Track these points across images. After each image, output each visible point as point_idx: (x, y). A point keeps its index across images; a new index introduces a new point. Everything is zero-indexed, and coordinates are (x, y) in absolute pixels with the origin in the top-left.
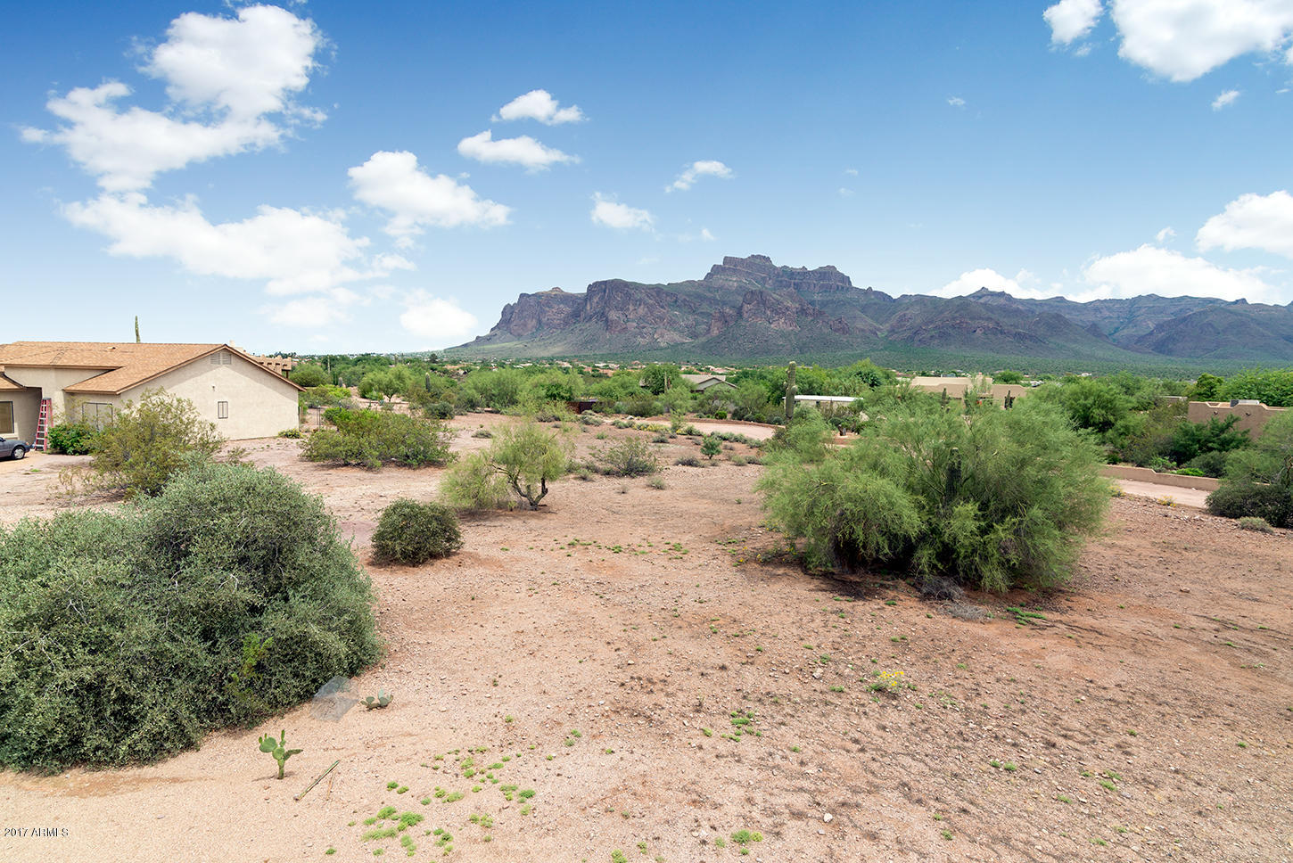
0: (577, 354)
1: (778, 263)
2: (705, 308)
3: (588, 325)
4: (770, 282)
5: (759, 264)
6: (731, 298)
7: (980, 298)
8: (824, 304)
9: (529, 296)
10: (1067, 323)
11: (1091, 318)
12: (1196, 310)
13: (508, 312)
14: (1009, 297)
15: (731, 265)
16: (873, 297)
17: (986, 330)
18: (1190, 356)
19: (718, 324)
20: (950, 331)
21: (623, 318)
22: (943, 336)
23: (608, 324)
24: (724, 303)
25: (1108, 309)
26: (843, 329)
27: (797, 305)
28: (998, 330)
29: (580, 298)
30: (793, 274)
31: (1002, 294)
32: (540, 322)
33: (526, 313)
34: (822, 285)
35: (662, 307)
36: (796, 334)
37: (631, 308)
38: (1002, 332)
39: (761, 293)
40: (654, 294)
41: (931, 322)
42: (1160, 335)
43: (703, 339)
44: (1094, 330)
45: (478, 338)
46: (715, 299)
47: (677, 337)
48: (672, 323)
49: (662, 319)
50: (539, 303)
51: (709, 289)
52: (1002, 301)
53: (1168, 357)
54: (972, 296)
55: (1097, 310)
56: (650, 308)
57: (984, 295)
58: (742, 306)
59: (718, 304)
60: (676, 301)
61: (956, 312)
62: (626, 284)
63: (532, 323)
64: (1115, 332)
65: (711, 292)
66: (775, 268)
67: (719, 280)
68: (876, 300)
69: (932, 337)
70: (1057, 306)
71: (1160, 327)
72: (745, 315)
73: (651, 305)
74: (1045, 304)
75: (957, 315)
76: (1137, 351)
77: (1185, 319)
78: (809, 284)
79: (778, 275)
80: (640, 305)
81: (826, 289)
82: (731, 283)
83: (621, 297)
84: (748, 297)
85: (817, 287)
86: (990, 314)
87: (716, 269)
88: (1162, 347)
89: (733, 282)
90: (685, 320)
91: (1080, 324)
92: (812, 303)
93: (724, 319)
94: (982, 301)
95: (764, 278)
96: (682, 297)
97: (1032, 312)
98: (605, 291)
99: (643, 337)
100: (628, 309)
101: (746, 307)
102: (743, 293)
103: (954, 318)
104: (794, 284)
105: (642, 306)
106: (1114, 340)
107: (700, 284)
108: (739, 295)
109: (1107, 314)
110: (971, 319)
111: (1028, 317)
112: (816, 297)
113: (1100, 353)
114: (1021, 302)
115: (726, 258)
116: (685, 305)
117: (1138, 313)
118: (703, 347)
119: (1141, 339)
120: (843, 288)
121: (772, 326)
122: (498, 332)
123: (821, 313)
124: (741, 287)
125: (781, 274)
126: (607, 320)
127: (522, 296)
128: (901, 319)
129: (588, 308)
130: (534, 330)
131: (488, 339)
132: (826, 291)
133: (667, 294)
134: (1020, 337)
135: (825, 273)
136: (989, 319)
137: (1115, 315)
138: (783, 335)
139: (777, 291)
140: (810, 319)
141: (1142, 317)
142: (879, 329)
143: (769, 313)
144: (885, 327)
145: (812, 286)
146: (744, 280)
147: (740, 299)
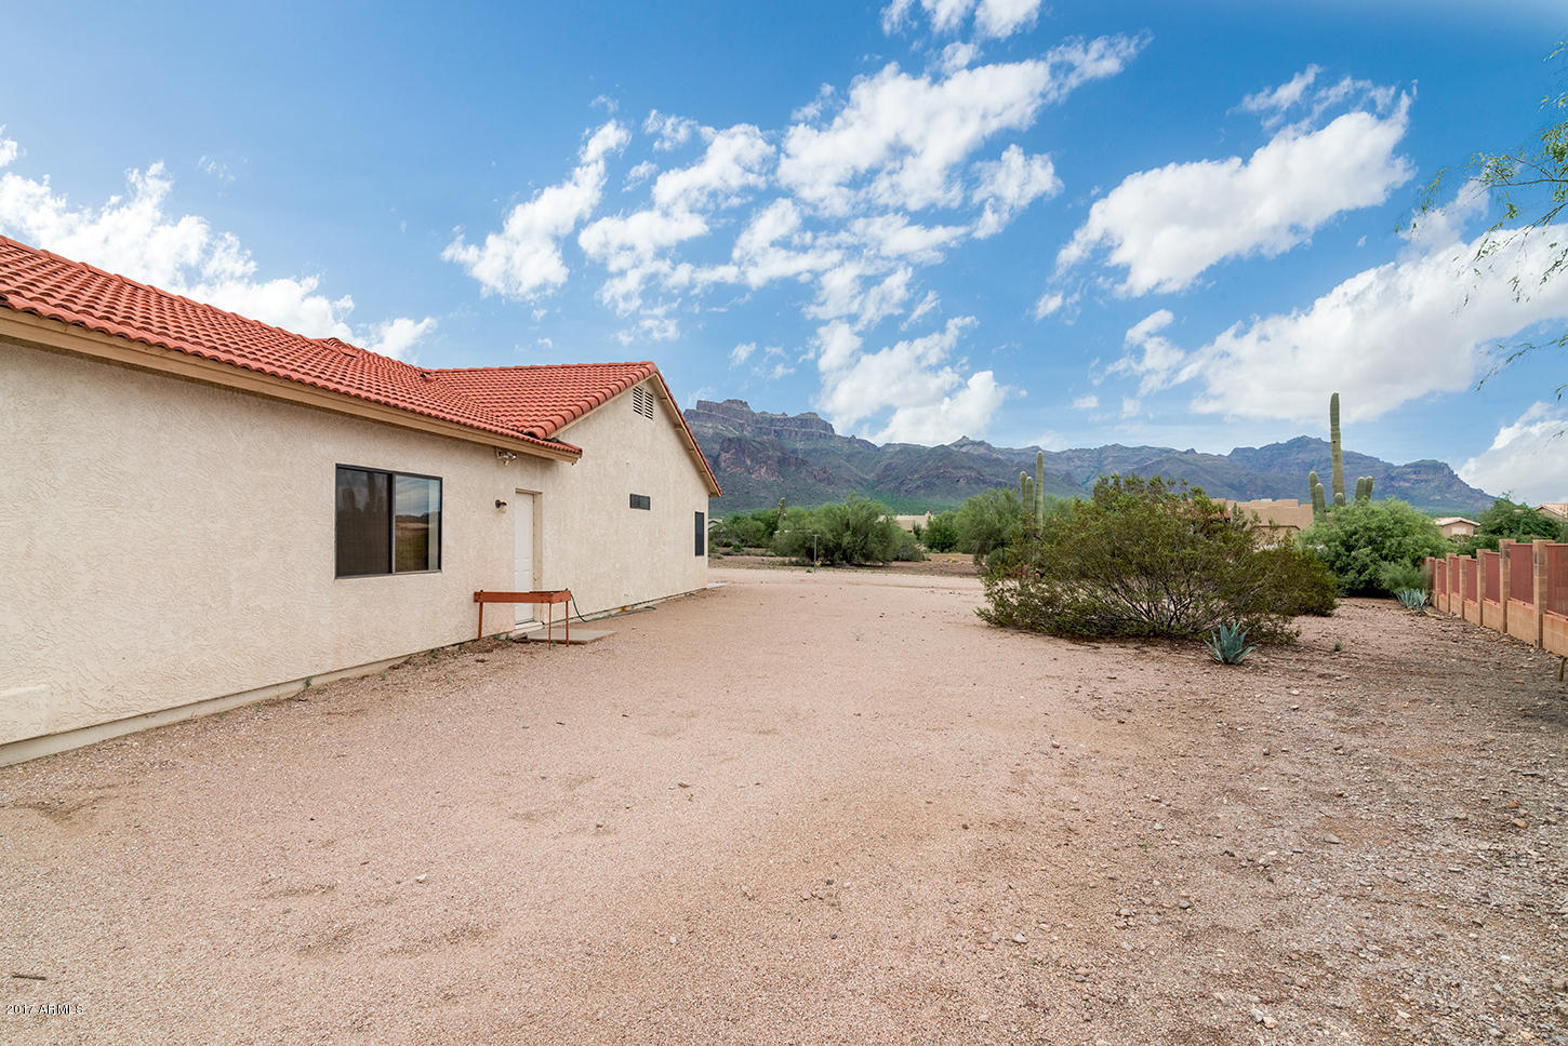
1: (756, 407)
4: (749, 428)
5: (736, 409)
7: (962, 446)
8: (808, 453)
11: (1065, 467)
12: (1154, 459)
14: (989, 447)
15: (705, 411)
16: (857, 445)
17: (969, 480)
20: (935, 480)
22: (929, 486)
25: (1079, 458)
26: (828, 479)
27: (779, 454)
28: (981, 480)
30: (773, 420)
31: (982, 443)
34: (804, 432)
36: (779, 485)
38: (984, 482)
39: (739, 439)
41: (916, 471)
44: (1068, 479)
52: (982, 450)
54: (955, 445)
55: (1069, 459)
57: (965, 445)
58: (719, 455)
61: (940, 461)
64: (1088, 481)
66: (754, 414)
68: (861, 450)
69: (918, 487)
72: (723, 465)
74: (1024, 453)
75: (940, 464)
77: (1146, 468)
78: (791, 432)
79: (757, 422)
81: (809, 436)
84: (726, 444)
85: (799, 436)
86: (972, 463)
89: (708, 429)
91: (1056, 473)
92: (795, 451)
94: (964, 450)
95: (741, 425)
97: (1011, 462)
101: (724, 456)
102: (720, 441)
103: (938, 468)
104: (775, 431)
106: (1087, 489)
108: (715, 442)
109: (1079, 463)
110: (954, 468)
111: (1007, 466)
112: (799, 445)
114: (1000, 451)
115: (699, 402)
117: (1106, 462)
120: (825, 436)
121: (753, 476)
123: (804, 463)
124: (717, 434)
125: (760, 420)
128: (888, 468)
132: (808, 439)
135: (806, 420)
136: (970, 468)
137: (1086, 464)
138: (766, 487)
139: (757, 439)
140: (794, 468)
141: (1109, 467)
142: (866, 480)
143: (749, 462)
144: (871, 477)
145: (794, 434)
146: (720, 427)
147: (717, 447)
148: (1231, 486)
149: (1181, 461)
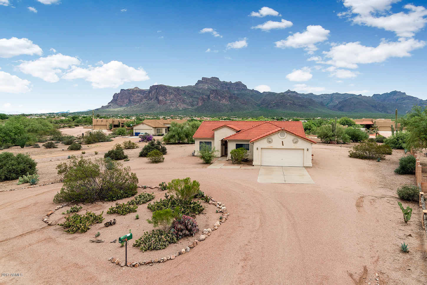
0: (146, 113)
1: (221, 80)
2: (196, 95)
3: (150, 101)
4: (219, 86)
5: (215, 80)
6: (205, 92)
7: (288, 93)
8: (238, 95)
9: (125, 90)
10: (314, 101)
11: (321, 100)
12: (349, 98)
13: (116, 96)
14: (297, 93)
15: (205, 80)
16: (254, 92)
17: (290, 104)
18: (348, 112)
19: (201, 101)
20: (279, 104)
21: (164, 99)
22: (277, 105)
23: (159, 101)
24: (203, 94)
25: (325, 97)
26: (245, 103)
27: (229, 95)
28: (294, 104)
29: (146, 92)
30: (227, 84)
31: (294, 92)
32: (130, 100)
33: (124, 97)
34: (237, 88)
35: (180, 95)
36: (229, 105)
37: (168, 95)
38: (295, 105)
39: (216, 90)
40: (177, 90)
41: (273, 101)
42: (340, 105)
43: (196, 107)
44: (322, 104)
45: (102, 106)
46: (199, 92)
47: (186, 106)
48: (184, 101)
49: (180, 99)
50: (129, 93)
51: (197, 89)
52: (295, 94)
53: (342, 112)
54: (286, 92)
55: (322, 97)
56: (175, 96)
57: (289, 92)
58: (210, 95)
59: (201, 94)
60: (185, 93)
61: (281, 98)
62: (165, 87)
63: (126, 101)
64: (327, 104)
65: (198, 90)
66: (221, 82)
67: (201, 86)
68: (256, 94)
69: (274, 106)
70: (311, 96)
71: (339, 103)
72: (211, 98)
73: (176, 94)
74: (307, 95)
75: (281, 99)
76: (333, 110)
77: (346, 100)
79: (222, 84)
80: (171, 94)
81: (238, 89)
82: (205, 87)
83: (164, 91)
84: (212, 92)
85: (236, 89)
86: (291, 98)
87: (199, 82)
88: (340, 109)
89: (206, 87)
90: (188, 100)
91: (317, 102)
92: (234, 94)
93: (203, 99)
94: (288, 94)
95: (217, 85)
96: (187, 92)
97: (304, 98)
98: (157, 90)
99: (173, 106)
100: (167, 96)
101: (211, 95)
102: (210, 90)
103: (280, 100)
104: (228, 88)
105: (172, 95)
106: (327, 107)
107: (194, 87)
108: (208, 91)
109: (325, 98)
110: (285, 100)
111: (302, 99)
112: (235, 92)
113: (323, 111)
114: (300, 94)
115: (203, 78)
116: (188, 94)
117: (333, 98)
118: (196, 110)
119: (335, 106)
120: (244, 89)
121: (221, 102)
122: (112, 104)
123: (237, 98)
124: (209, 88)
125: (223, 84)
126: (158, 100)
127: (122, 90)
128: (264, 100)
129: (150, 95)
130: (128, 104)
131: (107, 107)
132: (238, 90)
133: (182, 90)
134: (301, 106)
135: (238, 84)
136: (291, 100)
137: (327, 99)
138: (225, 105)
139: (222, 90)
140: (234, 100)
141: (334, 100)
142: (257, 103)
143: (219, 97)
144: (259, 102)
145: (234, 88)
146: (210, 86)
147: (209, 93)
148: (372, 106)
149: (357, 98)
